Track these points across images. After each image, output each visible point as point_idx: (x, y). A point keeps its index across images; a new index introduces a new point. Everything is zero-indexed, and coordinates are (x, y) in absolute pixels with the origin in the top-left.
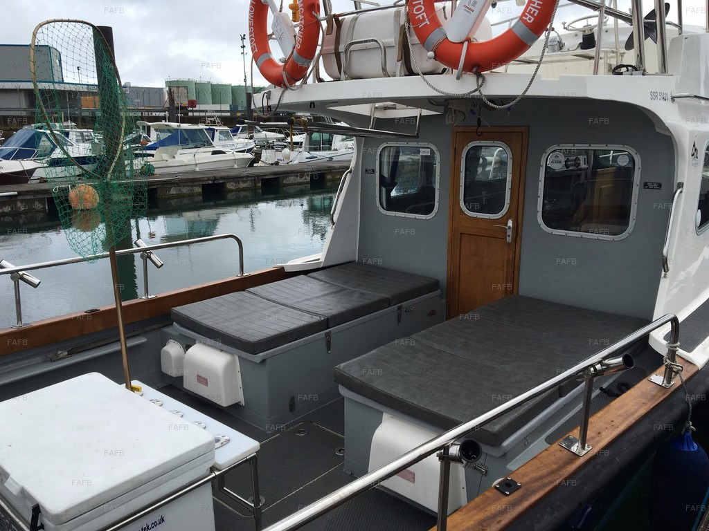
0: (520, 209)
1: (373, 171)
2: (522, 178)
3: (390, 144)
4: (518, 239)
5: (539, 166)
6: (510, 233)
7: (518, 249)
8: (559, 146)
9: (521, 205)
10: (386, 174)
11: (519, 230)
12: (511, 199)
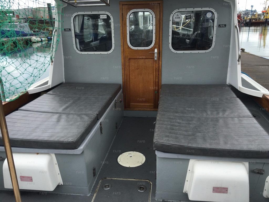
0: (161, 43)
1: (70, 30)
2: (161, 27)
3: (80, 13)
4: (160, 58)
5: (169, 20)
6: (156, 55)
7: (160, 63)
8: (178, 10)
9: (161, 41)
10: (78, 31)
11: (161, 54)
12: (156, 38)
